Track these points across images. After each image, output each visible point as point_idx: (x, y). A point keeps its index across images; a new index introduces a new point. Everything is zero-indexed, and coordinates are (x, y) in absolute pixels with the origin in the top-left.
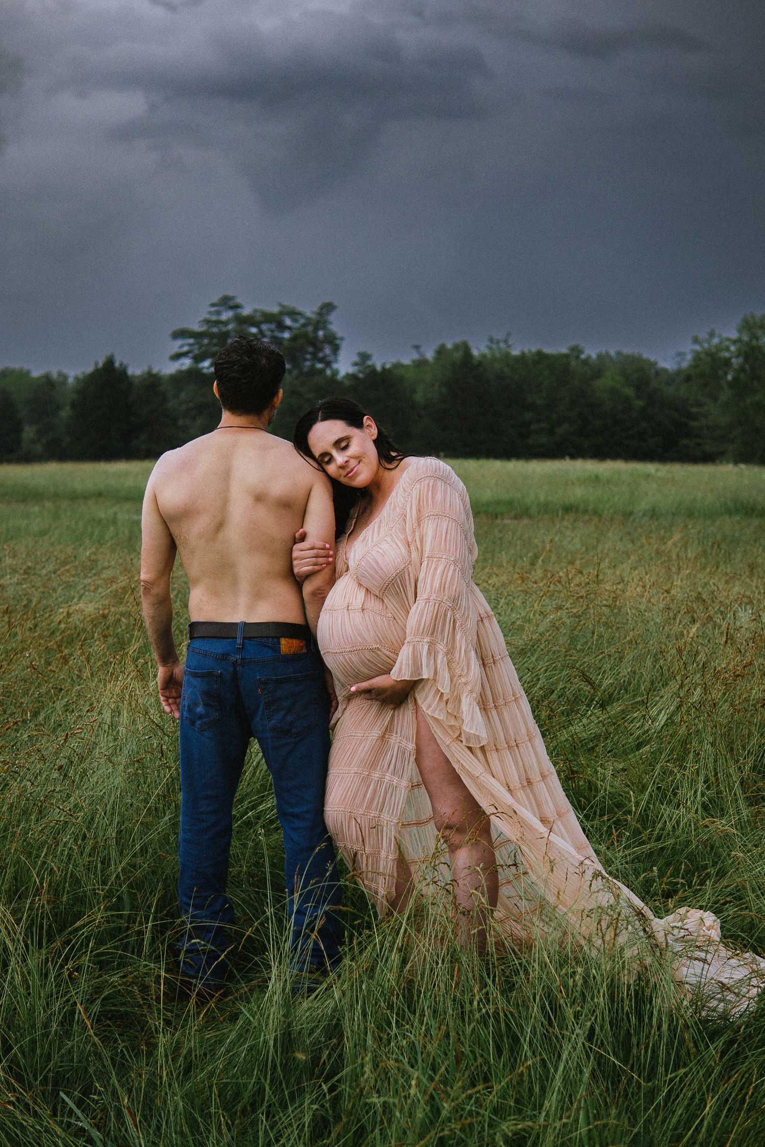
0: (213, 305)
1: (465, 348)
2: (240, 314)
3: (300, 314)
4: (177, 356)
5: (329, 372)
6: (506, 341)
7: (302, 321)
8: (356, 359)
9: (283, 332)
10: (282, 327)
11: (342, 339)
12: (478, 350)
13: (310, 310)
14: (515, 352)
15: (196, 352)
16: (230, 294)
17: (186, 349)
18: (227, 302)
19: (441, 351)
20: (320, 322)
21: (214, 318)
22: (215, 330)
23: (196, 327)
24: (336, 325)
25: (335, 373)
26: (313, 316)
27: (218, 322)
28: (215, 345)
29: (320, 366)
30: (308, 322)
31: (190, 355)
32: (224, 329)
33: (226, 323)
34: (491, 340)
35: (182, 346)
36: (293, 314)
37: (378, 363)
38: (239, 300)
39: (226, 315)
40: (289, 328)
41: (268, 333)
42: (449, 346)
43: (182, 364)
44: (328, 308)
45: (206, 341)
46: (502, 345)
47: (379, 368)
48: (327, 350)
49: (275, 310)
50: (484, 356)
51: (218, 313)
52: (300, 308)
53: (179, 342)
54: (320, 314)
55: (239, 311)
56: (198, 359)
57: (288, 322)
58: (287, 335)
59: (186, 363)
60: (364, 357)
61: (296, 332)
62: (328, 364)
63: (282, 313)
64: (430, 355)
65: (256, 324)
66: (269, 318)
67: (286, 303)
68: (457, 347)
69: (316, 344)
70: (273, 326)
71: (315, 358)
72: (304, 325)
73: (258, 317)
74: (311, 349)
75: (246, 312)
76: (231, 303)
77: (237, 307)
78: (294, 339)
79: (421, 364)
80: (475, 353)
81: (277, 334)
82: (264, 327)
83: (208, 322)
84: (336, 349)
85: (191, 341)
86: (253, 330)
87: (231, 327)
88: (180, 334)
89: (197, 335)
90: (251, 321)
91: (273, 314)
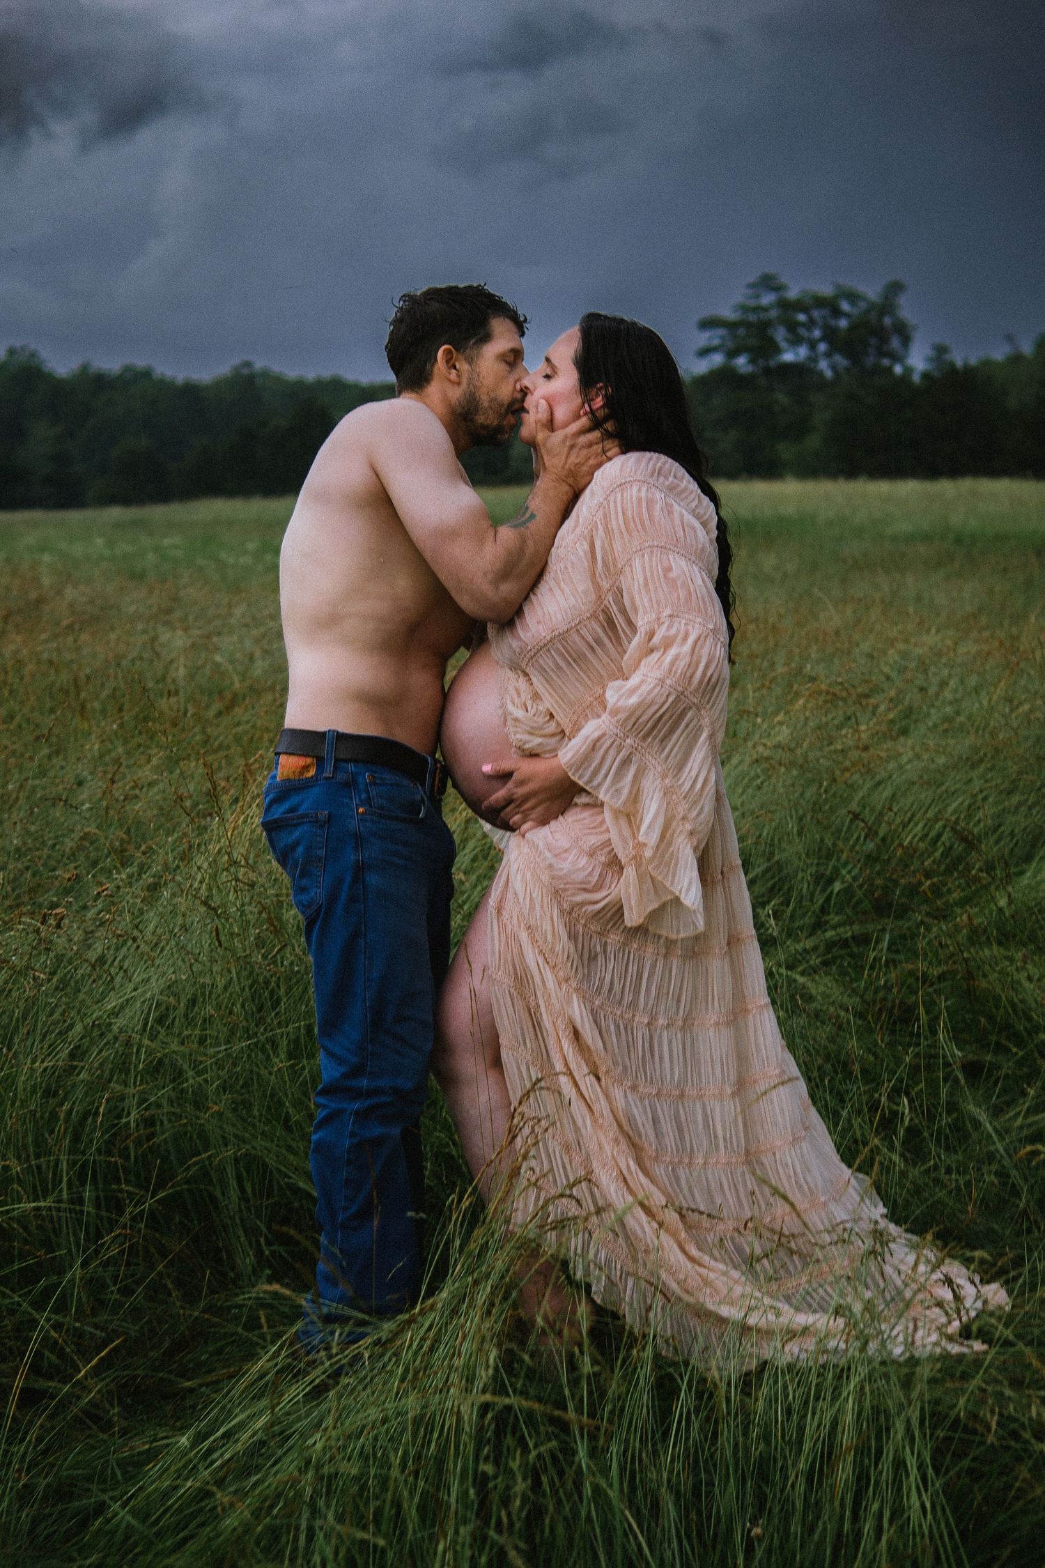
0: (750, 286)
2: (785, 297)
3: (862, 296)
4: (704, 352)
5: (898, 369)
7: (863, 305)
8: (930, 352)
9: (839, 319)
10: (837, 312)
11: (914, 328)
13: (872, 292)
15: (730, 344)
16: (772, 271)
17: (716, 342)
18: (768, 282)
20: (886, 306)
21: (751, 303)
22: (752, 318)
23: (729, 314)
24: (907, 310)
25: (909, 371)
26: (878, 300)
27: (757, 309)
28: (755, 337)
29: (886, 362)
30: (872, 306)
31: (722, 350)
32: (763, 316)
33: (765, 310)
35: (710, 338)
36: (852, 297)
37: (958, 358)
38: (784, 279)
39: (768, 299)
40: (847, 315)
41: (821, 321)
43: (712, 362)
44: (895, 288)
45: (741, 331)
47: (959, 363)
48: (895, 343)
49: (826, 290)
51: (758, 297)
52: (861, 289)
53: (707, 334)
54: (886, 298)
55: (784, 293)
56: (732, 354)
57: (845, 306)
58: (843, 323)
59: (717, 359)
60: (941, 350)
61: (856, 319)
62: (896, 358)
63: (836, 297)
64: (1027, 348)
65: (805, 310)
66: (820, 302)
67: (843, 284)
69: (881, 335)
70: (826, 313)
71: (882, 353)
72: (867, 311)
73: (807, 301)
74: (873, 341)
75: (792, 294)
76: (773, 284)
77: (779, 288)
78: (853, 328)
79: (1016, 359)
81: (833, 322)
82: (816, 314)
83: (744, 309)
84: (906, 340)
85: (721, 332)
86: (802, 317)
87: (773, 314)
88: (708, 324)
89: (731, 326)
90: (798, 306)
91: (825, 299)
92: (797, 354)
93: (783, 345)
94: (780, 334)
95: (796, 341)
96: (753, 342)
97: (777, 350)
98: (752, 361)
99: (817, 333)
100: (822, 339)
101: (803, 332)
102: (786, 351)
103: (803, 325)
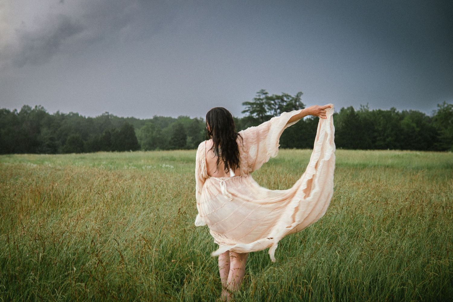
0: (258, 93)
1: (352, 108)
2: (268, 96)
3: (290, 96)
4: (244, 112)
6: (367, 106)
7: (290, 99)
9: (283, 103)
10: (283, 101)
11: (305, 105)
12: (357, 109)
13: (293, 95)
14: (371, 110)
15: (251, 110)
16: (264, 89)
17: (247, 109)
19: (342, 110)
20: (297, 99)
21: (258, 98)
22: (258, 102)
23: (252, 101)
26: (294, 97)
28: (259, 107)
30: (293, 99)
31: (249, 111)
33: (262, 100)
34: (361, 106)
35: (246, 108)
36: (287, 96)
38: (266, 91)
39: (263, 96)
40: (286, 101)
41: (278, 103)
42: (346, 108)
43: (246, 115)
44: (301, 93)
45: (255, 106)
46: (365, 107)
49: (281, 95)
50: (359, 111)
51: (259, 96)
52: (289, 94)
53: (245, 106)
54: (297, 96)
55: (267, 95)
56: (252, 112)
57: (285, 99)
58: (285, 104)
59: (247, 114)
61: (288, 103)
63: (283, 96)
65: (273, 100)
66: (278, 98)
67: (284, 92)
68: (348, 109)
70: (280, 101)
72: (291, 100)
73: (274, 97)
75: (270, 95)
76: (264, 92)
77: (266, 93)
78: (287, 105)
80: (355, 110)
81: (281, 104)
82: (276, 101)
83: (255, 99)
85: (249, 106)
86: (273, 102)
87: (264, 101)
88: (246, 104)
89: (252, 104)
90: (271, 99)
91: (280, 96)
92: (271, 113)
93: (267, 110)
94: (266, 107)
95: (271, 109)
96: (258, 109)
97: (266, 112)
98: (258, 115)
99: (277, 107)
100: (278, 108)
101: (272, 106)
102: (268, 112)
103: (273, 104)
